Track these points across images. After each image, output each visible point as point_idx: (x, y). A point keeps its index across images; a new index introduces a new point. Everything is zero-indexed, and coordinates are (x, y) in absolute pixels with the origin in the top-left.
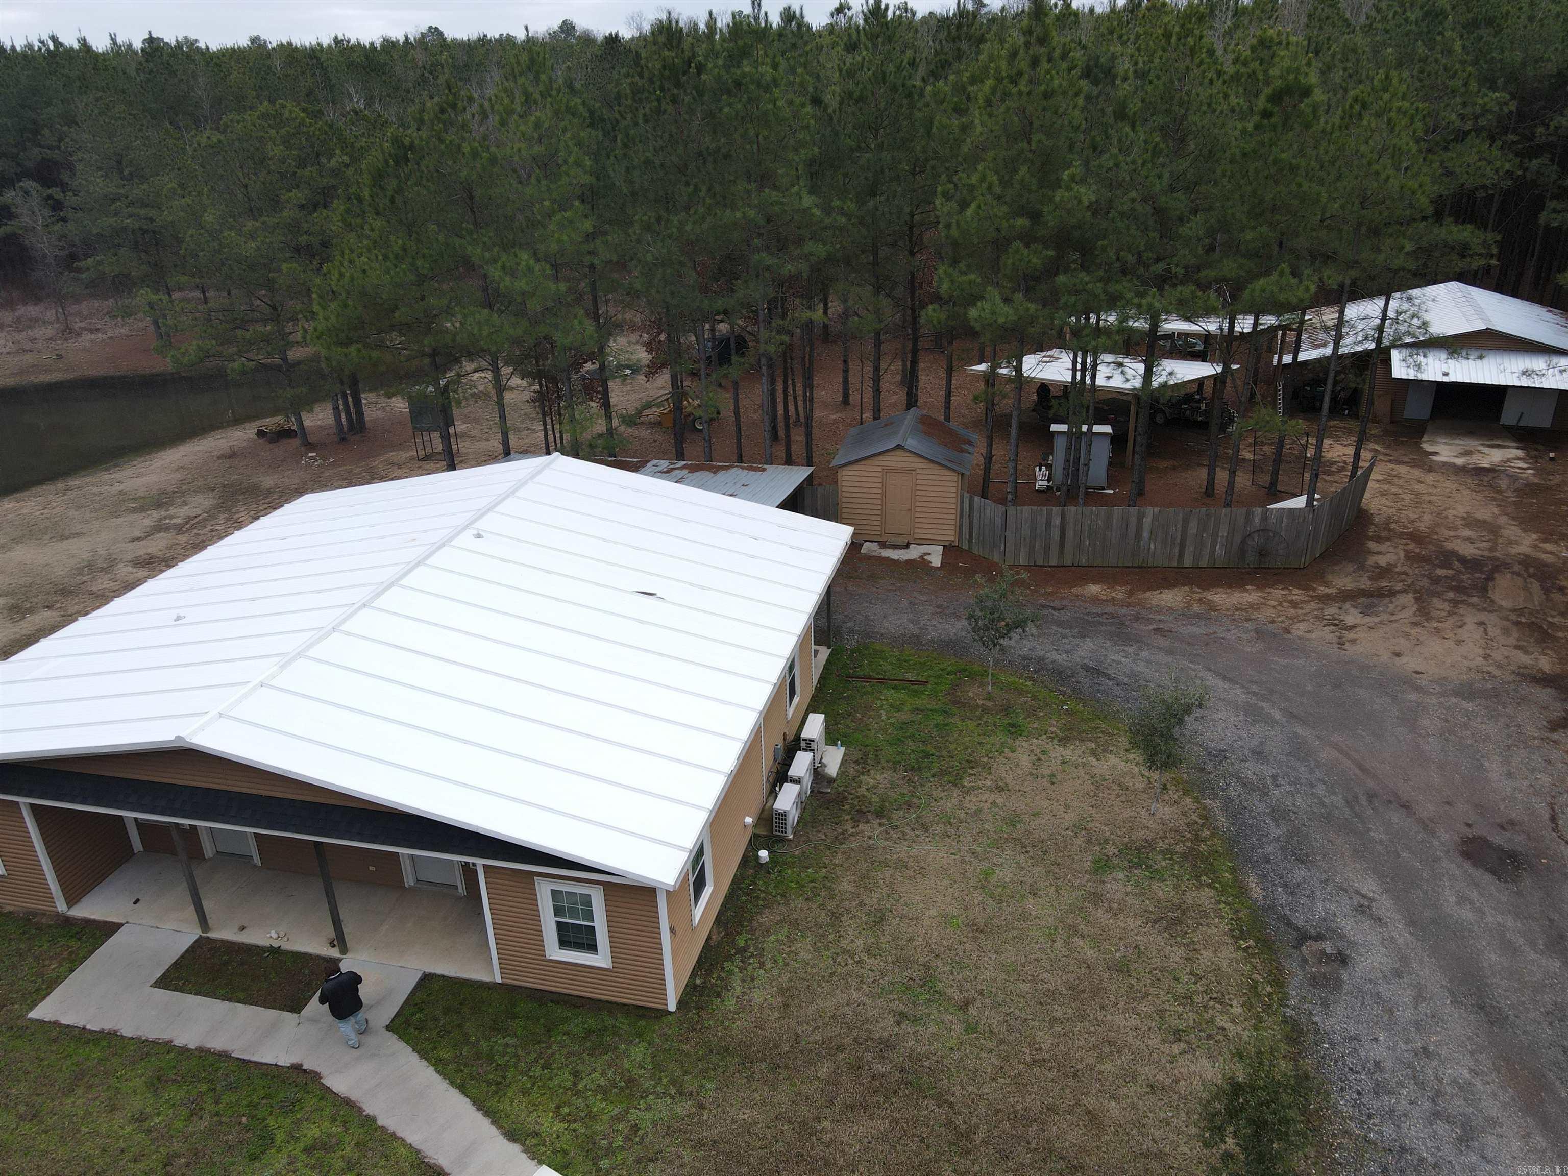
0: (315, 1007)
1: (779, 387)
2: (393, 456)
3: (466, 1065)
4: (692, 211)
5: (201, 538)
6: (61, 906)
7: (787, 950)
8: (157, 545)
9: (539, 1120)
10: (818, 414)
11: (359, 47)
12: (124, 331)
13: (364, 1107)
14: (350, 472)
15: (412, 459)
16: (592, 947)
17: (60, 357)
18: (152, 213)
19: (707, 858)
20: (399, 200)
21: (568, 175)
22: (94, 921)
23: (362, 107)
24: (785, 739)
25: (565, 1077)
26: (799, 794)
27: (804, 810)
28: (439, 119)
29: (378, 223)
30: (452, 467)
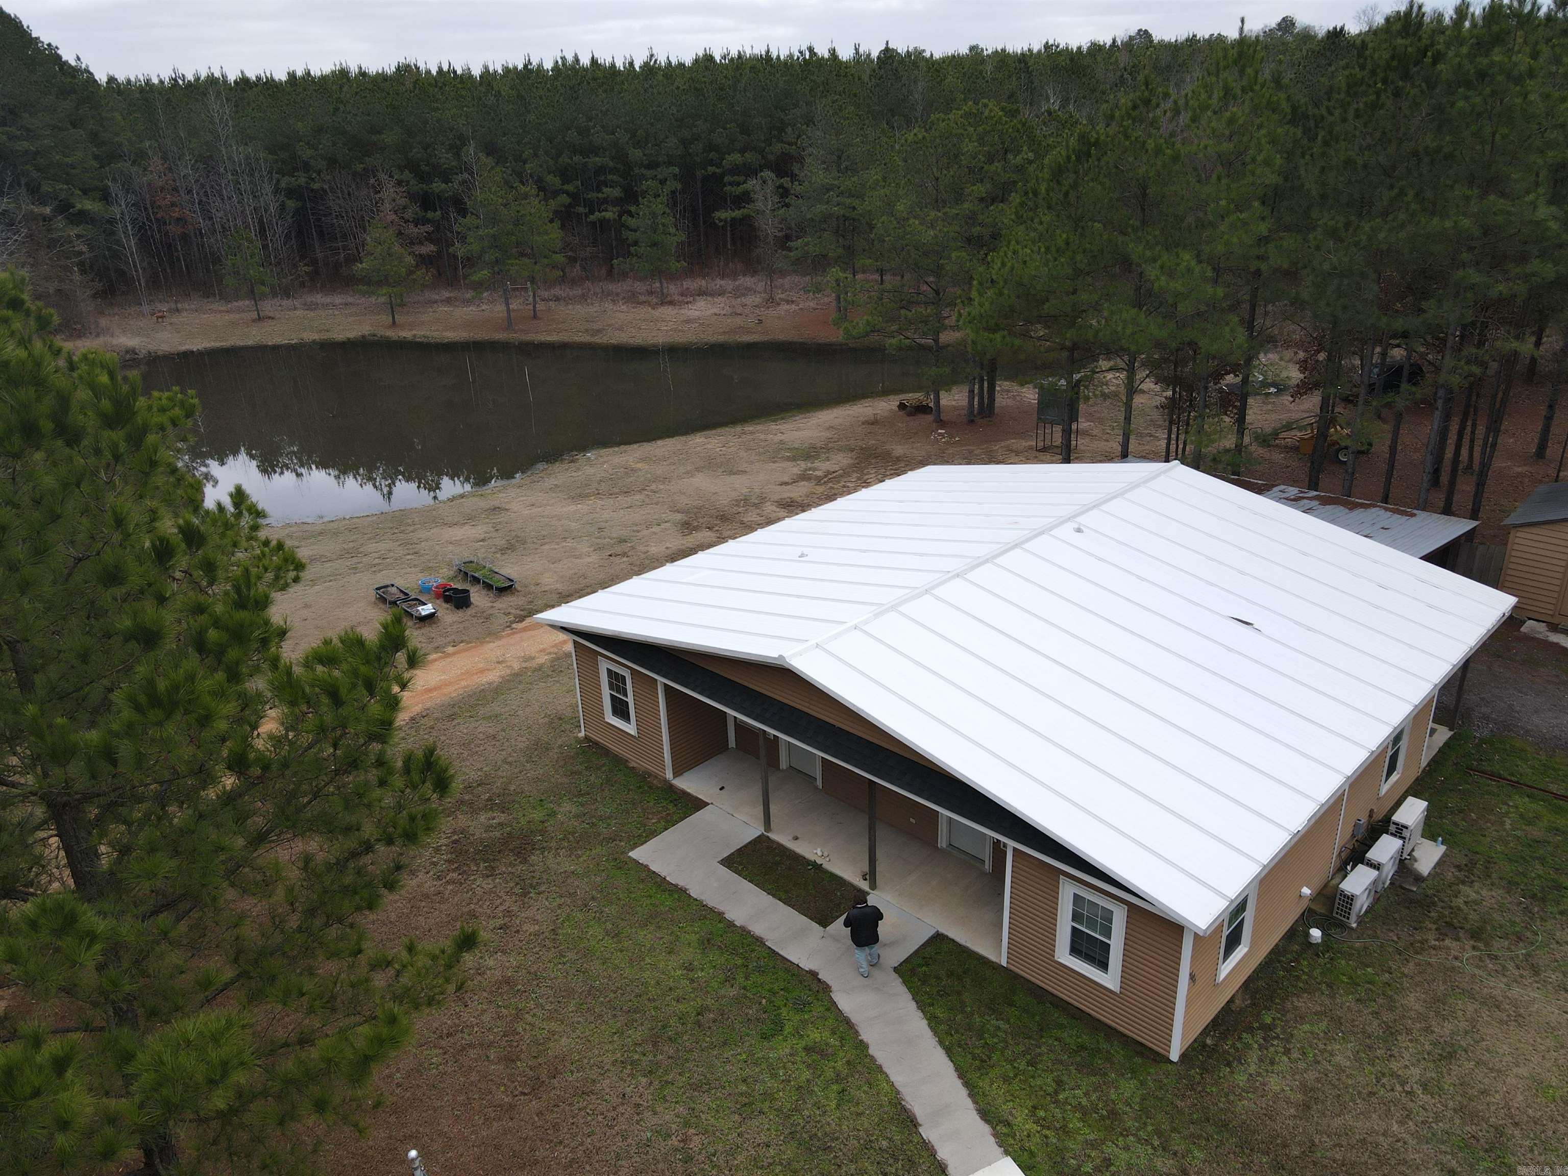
0: (838, 926)
1: (1454, 428)
2: (1013, 443)
3: (957, 1032)
4: (1391, 217)
5: (833, 491)
6: (669, 775)
7: (1322, 1046)
8: (798, 491)
9: (1014, 1112)
10: (1499, 463)
11: (1067, 51)
12: (812, 304)
13: (861, 1032)
14: (971, 452)
15: (1031, 448)
16: (1103, 965)
17: (760, 321)
18: (856, 202)
19: (1249, 916)
20: (1072, 195)
21: (1253, 174)
22: (689, 794)
23: (1057, 108)
24: (1370, 816)
25: (1048, 1081)
26: (1375, 882)
27: (1376, 901)
28: (1129, 115)
29: (1047, 219)
30: (1067, 460)
